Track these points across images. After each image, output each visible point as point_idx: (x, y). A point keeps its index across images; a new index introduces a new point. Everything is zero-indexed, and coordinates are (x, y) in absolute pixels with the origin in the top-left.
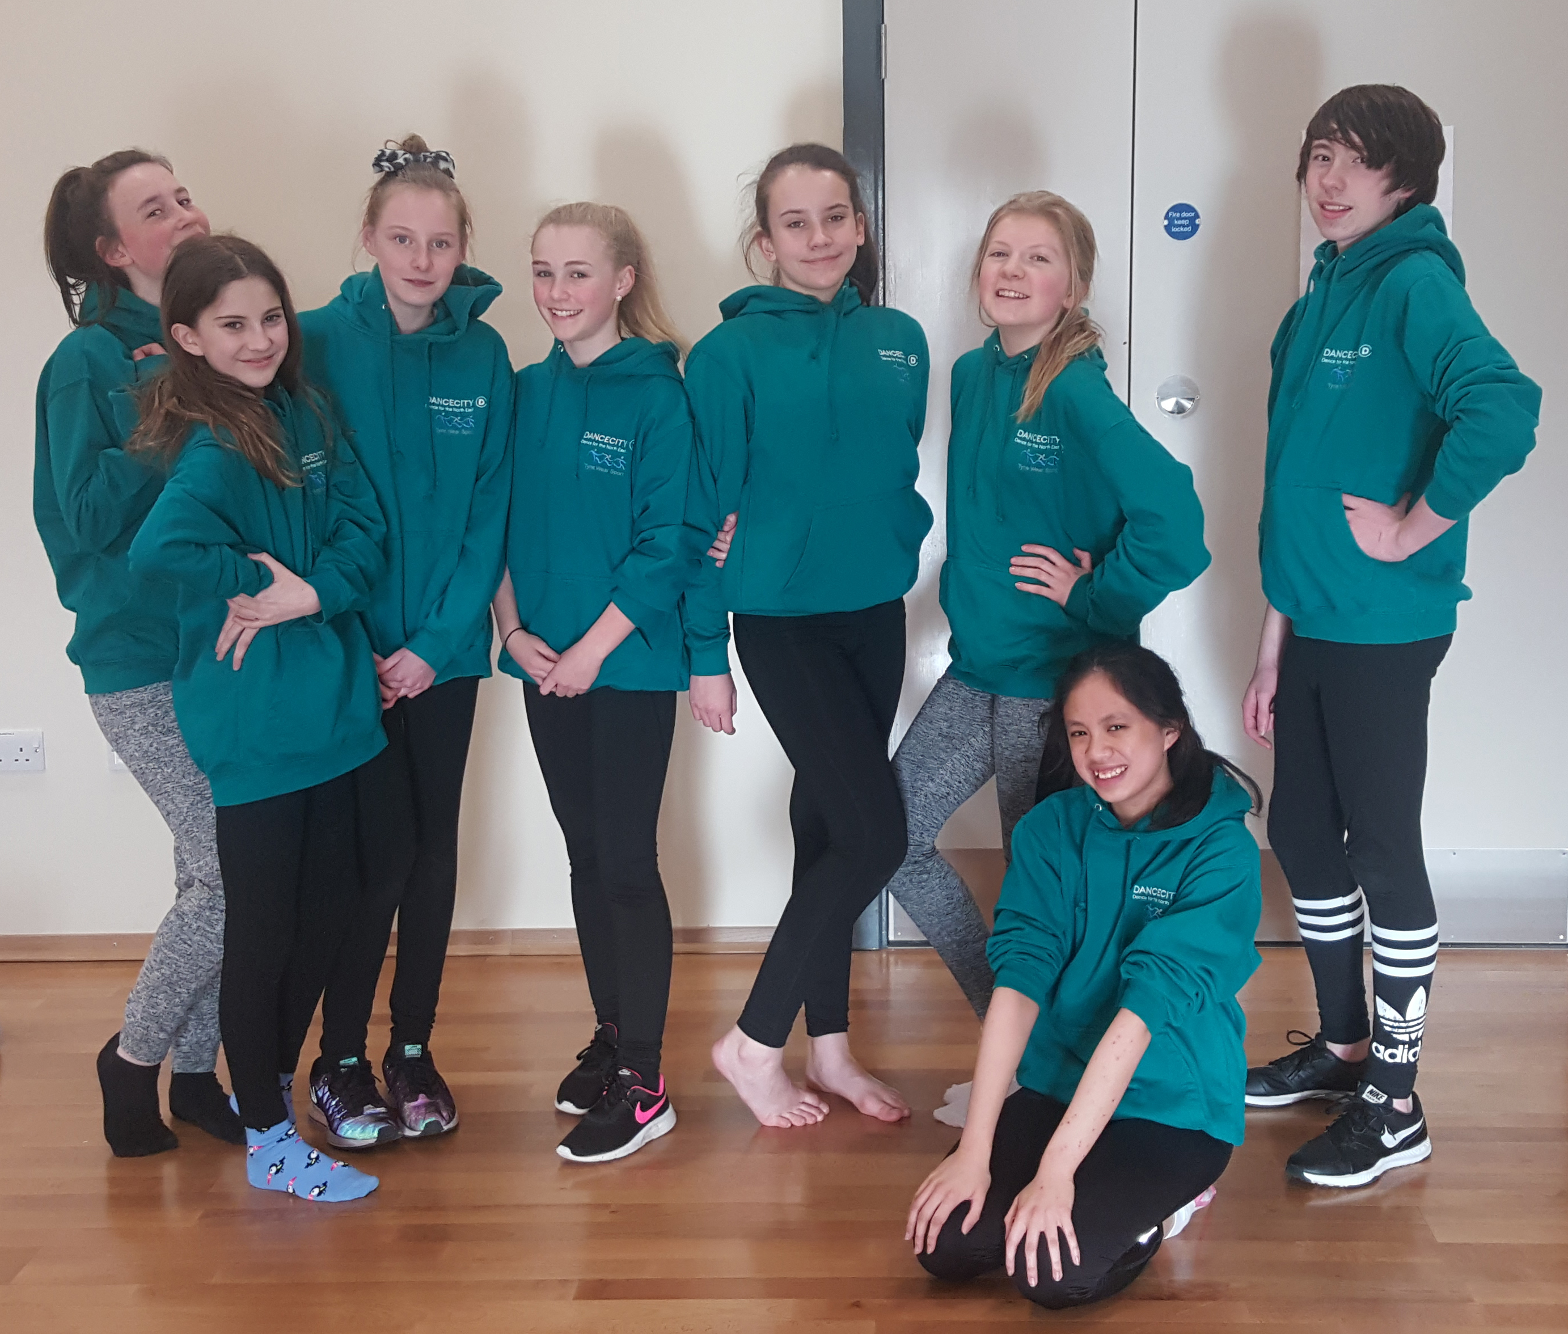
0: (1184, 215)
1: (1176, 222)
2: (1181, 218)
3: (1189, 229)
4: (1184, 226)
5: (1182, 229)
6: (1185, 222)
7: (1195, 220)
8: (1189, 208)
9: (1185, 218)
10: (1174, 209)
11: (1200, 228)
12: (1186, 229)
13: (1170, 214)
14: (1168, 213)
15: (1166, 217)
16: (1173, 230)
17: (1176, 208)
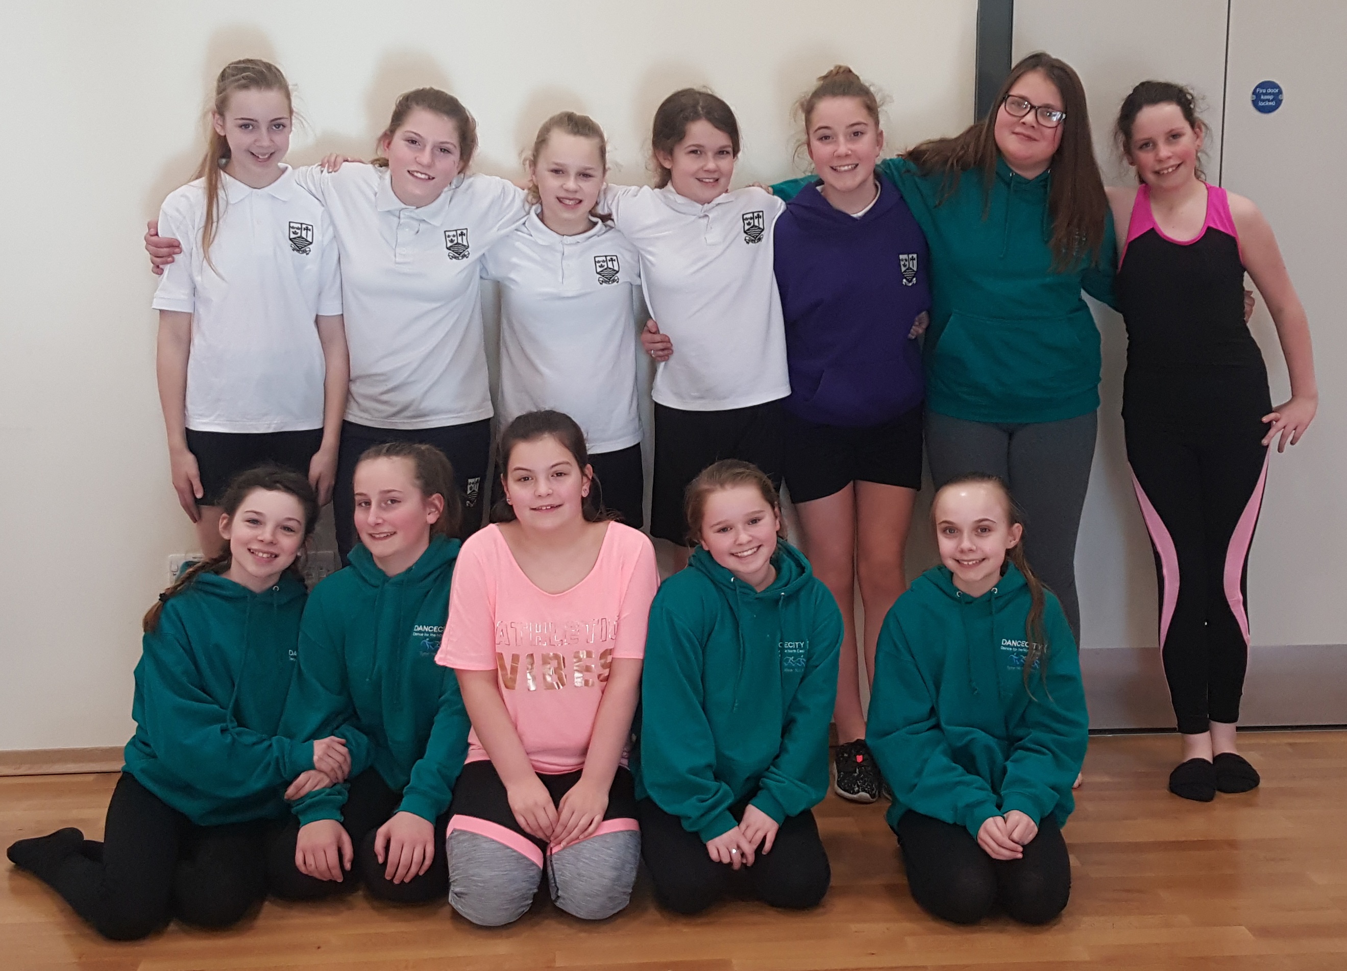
0: (1270, 91)
1: (1262, 97)
2: (1266, 94)
3: (1273, 104)
4: (1269, 100)
5: (1267, 104)
6: (1271, 97)
7: (1278, 96)
8: (1273, 85)
9: (1270, 94)
10: (1261, 85)
11: (1283, 102)
12: (1271, 103)
13: (1257, 91)
14: (1255, 90)
15: (1254, 93)
16: (1261, 104)
17: (1262, 85)
